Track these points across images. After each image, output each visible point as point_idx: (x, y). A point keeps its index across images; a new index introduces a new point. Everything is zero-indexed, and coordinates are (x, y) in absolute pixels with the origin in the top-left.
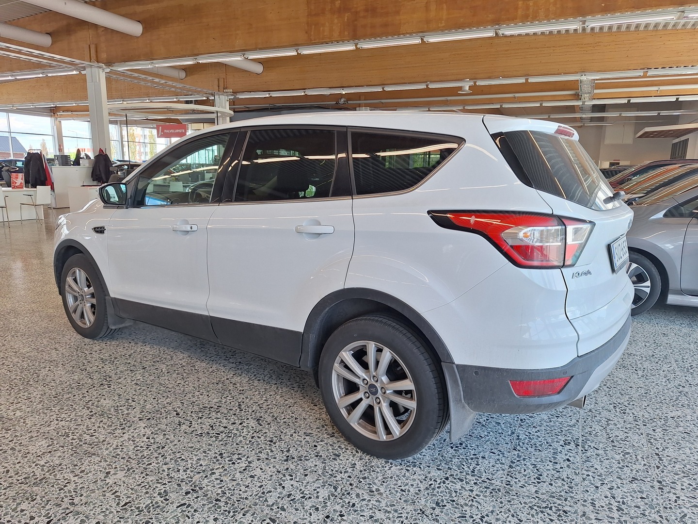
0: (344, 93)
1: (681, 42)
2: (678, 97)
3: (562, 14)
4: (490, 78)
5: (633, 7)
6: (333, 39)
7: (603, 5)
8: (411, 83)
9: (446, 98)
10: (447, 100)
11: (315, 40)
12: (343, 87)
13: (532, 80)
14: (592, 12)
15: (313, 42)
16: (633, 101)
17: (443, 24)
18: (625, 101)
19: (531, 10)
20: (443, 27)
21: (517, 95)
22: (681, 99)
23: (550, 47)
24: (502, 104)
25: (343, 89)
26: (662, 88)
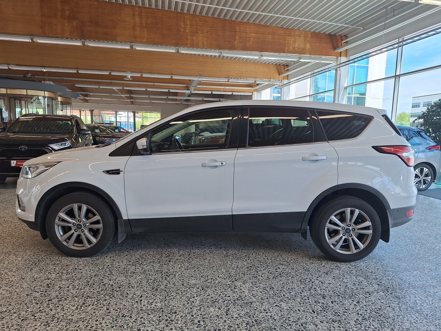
0: (45, 71)
1: (242, 67)
2: (232, 92)
3: (211, 47)
4: (150, 73)
5: (242, 50)
6: (65, 36)
7: (229, 46)
8: (98, 70)
9: (111, 81)
10: (112, 82)
11: (49, 34)
12: (44, 67)
13: (174, 77)
14: (224, 48)
15: (48, 35)
16: (214, 93)
17: (145, 40)
18: (210, 93)
19: (195, 42)
20: (145, 42)
21: (156, 84)
22: (234, 94)
23: (183, 61)
24: (146, 88)
25: (44, 68)
26: (226, 87)
